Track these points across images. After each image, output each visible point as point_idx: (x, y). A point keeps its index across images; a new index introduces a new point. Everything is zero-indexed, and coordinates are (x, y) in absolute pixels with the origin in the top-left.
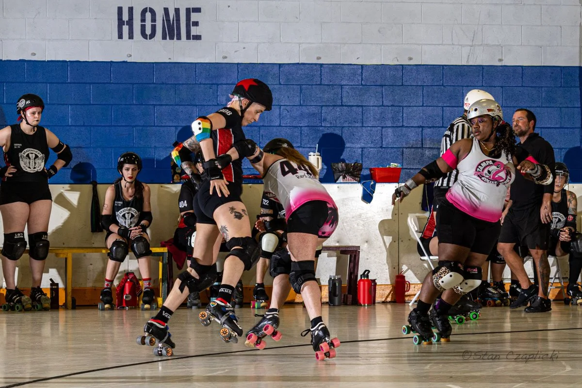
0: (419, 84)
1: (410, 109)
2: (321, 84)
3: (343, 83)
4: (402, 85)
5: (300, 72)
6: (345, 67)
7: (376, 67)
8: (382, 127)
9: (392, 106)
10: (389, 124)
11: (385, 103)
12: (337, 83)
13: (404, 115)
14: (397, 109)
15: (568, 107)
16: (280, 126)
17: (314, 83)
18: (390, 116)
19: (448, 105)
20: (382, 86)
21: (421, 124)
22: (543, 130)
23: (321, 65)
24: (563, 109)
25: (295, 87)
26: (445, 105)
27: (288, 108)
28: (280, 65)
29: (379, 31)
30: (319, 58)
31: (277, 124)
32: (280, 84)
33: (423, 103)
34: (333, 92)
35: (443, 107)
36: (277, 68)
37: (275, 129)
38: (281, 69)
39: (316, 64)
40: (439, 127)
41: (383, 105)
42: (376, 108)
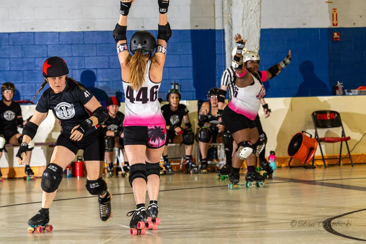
0: (94, 42)
1: (89, 58)
2: (34, 44)
3: (48, 43)
4: (84, 44)
5: (21, 37)
6: (48, 34)
7: (67, 33)
8: (73, 70)
9: (78, 56)
10: (76, 67)
11: (74, 55)
12: (44, 43)
13: (86, 62)
14: (81, 58)
15: (184, 54)
16: (10, 70)
17: (30, 44)
18: (77, 62)
19: (112, 55)
20: (71, 44)
21: (96, 67)
22: (170, 69)
23: (34, 33)
24: (181, 56)
25: (19, 46)
26: (110, 55)
27: (15, 59)
28: (9, 34)
29: (69, 11)
30: (32, 29)
31: (8, 69)
32: (9, 45)
33: (97, 54)
34: (42, 49)
35: (109, 56)
36: (7, 36)
37: (7, 73)
38: (10, 36)
39: (31, 33)
40: (106, 69)
41: (72, 56)
42: (68, 58)
